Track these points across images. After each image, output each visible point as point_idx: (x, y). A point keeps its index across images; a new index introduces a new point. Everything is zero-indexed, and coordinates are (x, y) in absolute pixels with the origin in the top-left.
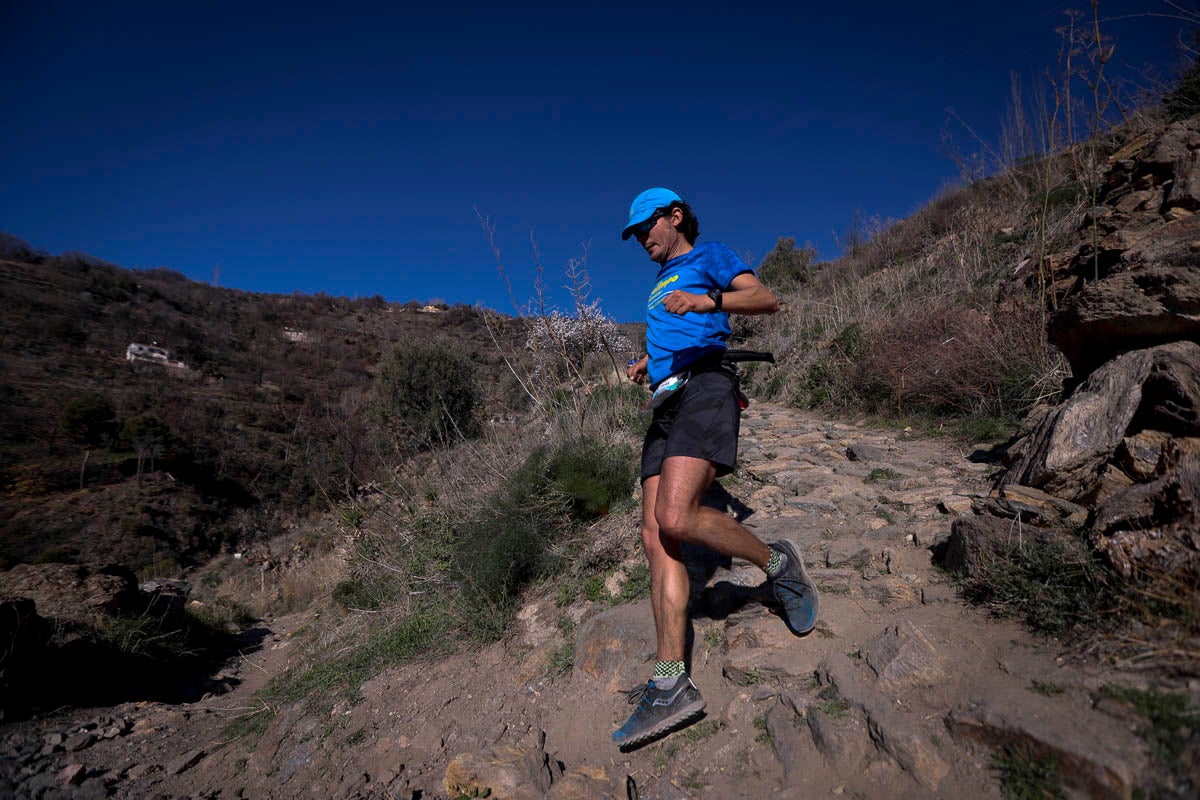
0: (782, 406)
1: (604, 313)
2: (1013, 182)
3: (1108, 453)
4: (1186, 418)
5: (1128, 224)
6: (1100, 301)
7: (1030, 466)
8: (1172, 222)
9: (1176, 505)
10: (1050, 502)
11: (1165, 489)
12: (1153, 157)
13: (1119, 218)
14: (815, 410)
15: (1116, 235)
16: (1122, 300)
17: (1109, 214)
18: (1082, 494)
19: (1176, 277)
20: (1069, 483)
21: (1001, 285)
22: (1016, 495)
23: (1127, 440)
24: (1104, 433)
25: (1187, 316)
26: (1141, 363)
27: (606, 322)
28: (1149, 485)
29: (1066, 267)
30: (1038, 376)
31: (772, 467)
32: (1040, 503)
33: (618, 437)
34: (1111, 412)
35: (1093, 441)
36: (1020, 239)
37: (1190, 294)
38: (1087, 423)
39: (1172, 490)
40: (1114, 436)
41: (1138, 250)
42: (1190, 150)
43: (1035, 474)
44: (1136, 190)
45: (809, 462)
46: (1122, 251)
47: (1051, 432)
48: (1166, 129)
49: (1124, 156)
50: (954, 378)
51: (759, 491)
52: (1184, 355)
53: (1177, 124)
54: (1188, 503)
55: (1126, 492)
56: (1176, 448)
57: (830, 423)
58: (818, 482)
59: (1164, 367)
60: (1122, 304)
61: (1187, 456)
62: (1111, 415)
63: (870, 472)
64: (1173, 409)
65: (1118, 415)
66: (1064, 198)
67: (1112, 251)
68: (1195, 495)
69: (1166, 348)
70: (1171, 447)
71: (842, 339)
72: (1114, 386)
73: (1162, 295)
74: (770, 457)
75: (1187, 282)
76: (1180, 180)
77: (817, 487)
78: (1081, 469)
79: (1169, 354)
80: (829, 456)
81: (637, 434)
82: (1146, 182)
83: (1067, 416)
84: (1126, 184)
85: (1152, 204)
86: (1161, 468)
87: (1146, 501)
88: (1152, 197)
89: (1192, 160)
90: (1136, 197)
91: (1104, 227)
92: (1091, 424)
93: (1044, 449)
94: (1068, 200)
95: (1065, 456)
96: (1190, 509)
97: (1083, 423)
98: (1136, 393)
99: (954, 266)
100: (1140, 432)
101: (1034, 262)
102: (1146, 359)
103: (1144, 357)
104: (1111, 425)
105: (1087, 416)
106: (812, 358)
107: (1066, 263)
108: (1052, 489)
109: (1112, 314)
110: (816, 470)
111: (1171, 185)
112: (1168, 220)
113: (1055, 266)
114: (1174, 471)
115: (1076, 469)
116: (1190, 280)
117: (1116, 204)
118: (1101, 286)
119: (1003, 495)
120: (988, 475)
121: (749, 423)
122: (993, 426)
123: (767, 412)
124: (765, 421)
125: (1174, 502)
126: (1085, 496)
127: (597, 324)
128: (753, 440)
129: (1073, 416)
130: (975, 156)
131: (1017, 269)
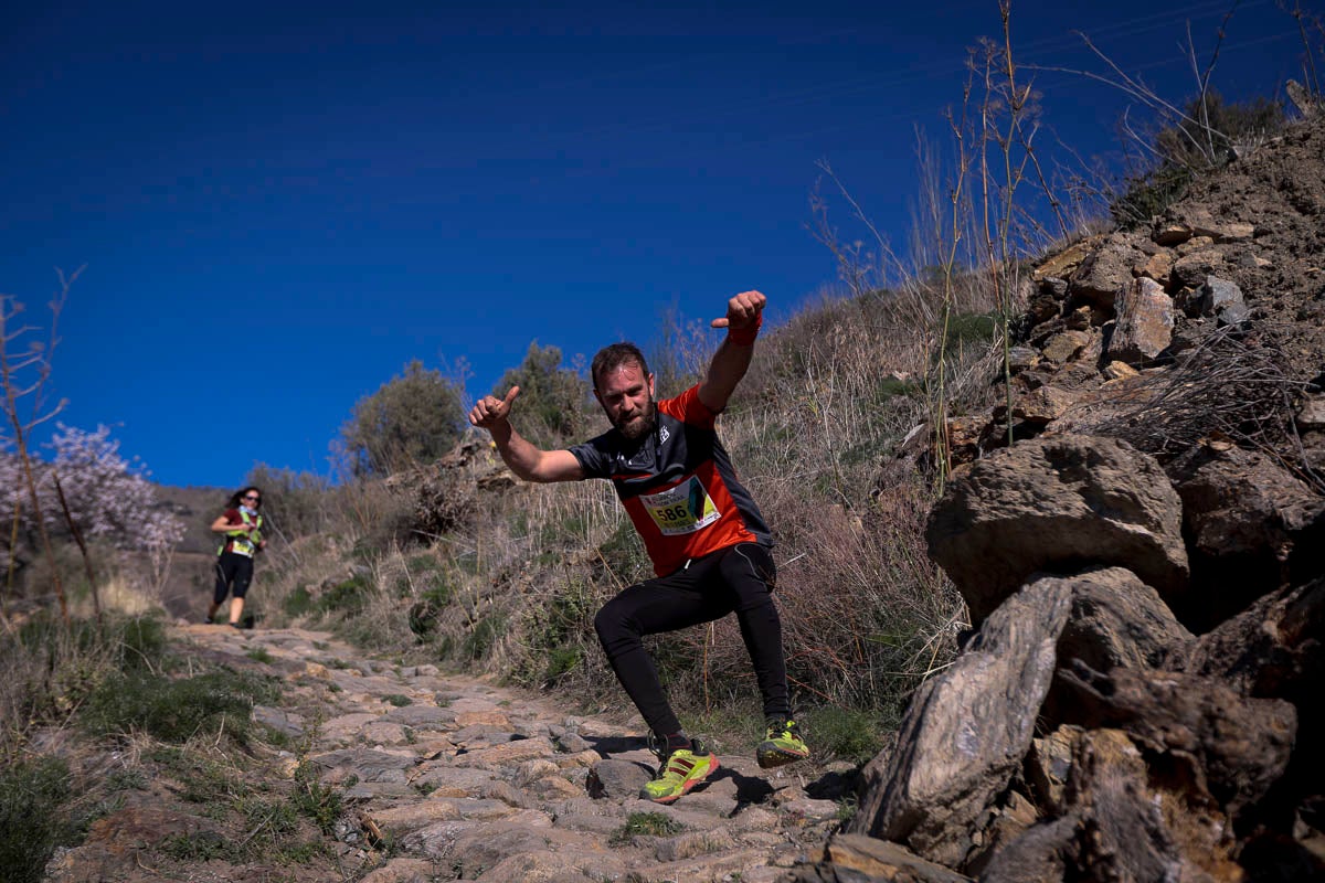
0: (491, 681)
1: (122, 454)
2: (919, 306)
3: (1007, 767)
4: (1104, 692)
5: (1056, 378)
6: (998, 485)
7: (886, 796)
8: (1111, 382)
9: (1095, 863)
10: (907, 867)
11: (1077, 830)
12: (1090, 280)
13: (1048, 370)
14: (557, 692)
15: (1041, 392)
16: (1029, 487)
17: (1034, 362)
18: (975, 853)
19: (1100, 453)
20: (949, 830)
21: (883, 465)
22: (850, 855)
23: (1038, 743)
24: (1002, 727)
25: (1118, 524)
26: (1055, 599)
27: (125, 475)
28: (1054, 825)
29: (975, 441)
30: (931, 635)
31: (418, 813)
32: (891, 871)
33: (51, 741)
34: (1012, 689)
35: (983, 743)
36: (917, 389)
37: (1119, 484)
38: (975, 706)
39: (1085, 833)
40: (1016, 734)
41: (1068, 421)
42: (1136, 277)
43: (893, 813)
44: (1069, 328)
45: (504, 799)
46: (1050, 420)
47: (919, 725)
48: (1106, 241)
49: (1054, 272)
50: (801, 631)
51: (380, 870)
52: (1118, 591)
53: (1117, 236)
54: (1110, 859)
55: (1021, 842)
56: (1089, 750)
57: (578, 720)
58: (512, 843)
59: (1090, 612)
60: (1029, 493)
61: (1106, 768)
62: (1011, 695)
63: (624, 822)
64: (1083, 674)
65: (1022, 695)
66: (980, 330)
67: (1034, 417)
68: (1120, 846)
69: (1095, 577)
70: (1082, 748)
71: (614, 546)
72: (1017, 641)
73: (1082, 483)
74: (424, 790)
75: (1115, 463)
76: (1123, 320)
77: (506, 855)
78: (964, 802)
79: (1096, 587)
80: (550, 787)
81: (96, 733)
82: (1081, 317)
83: (946, 695)
84: (1057, 316)
85: (1091, 353)
86: (1070, 795)
87: (1051, 859)
88: (1087, 340)
89: (1137, 292)
90: (1070, 339)
91: (1025, 379)
92: (982, 710)
93: (907, 760)
94: (984, 336)
95: (940, 773)
96: (1113, 872)
97: (969, 708)
98: (1047, 654)
99: (814, 423)
100: (1056, 730)
101: (929, 430)
102: (1062, 592)
103: (1059, 588)
104: (1012, 713)
105: (975, 695)
106: (558, 581)
107: (974, 435)
108: (923, 844)
109: (1016, 511)
110: (515, 818)
111: (1112, 327)
112: (1107, 378)
113: (959, 437)
114: (1088, 794)
115: (957, 799)
116: (1119, 461)
117: (1045, 347)
118: (1000, 459)
119: (828, 856)
120: (837, 822)
121: (406, 716)
122: (858, 726)
123: (451, 694)
124: (445, 713)
125: (1091, 859)
126: (978, 857)
127: (103, 478)
128: (407, 754)
129: (954, 694)
130: (859, 244)
131: (907, 438)
